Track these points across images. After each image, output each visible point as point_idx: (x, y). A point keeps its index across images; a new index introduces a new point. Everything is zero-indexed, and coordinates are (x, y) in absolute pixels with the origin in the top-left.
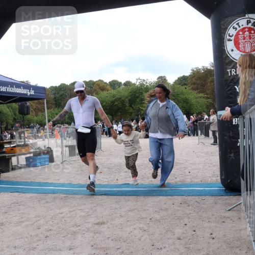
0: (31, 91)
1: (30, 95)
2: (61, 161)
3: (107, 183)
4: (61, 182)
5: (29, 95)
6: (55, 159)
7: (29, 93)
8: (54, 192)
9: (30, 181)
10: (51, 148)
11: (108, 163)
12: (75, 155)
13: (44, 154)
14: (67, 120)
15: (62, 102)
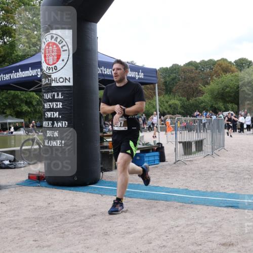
0: (140, 73)
1: (139, 78)
2: (174, 161)
3: (234, 192)
4: (175, 187)
5: (137, 78)
6: (167, 158)
7: (137, 77)
8: (166, 199)
9: (137, 183)
10: (162, 144)
11: (235, 166)
12: (191, 154)
13: (153, 151)
14: (179, 110)
15: (174, 88)
